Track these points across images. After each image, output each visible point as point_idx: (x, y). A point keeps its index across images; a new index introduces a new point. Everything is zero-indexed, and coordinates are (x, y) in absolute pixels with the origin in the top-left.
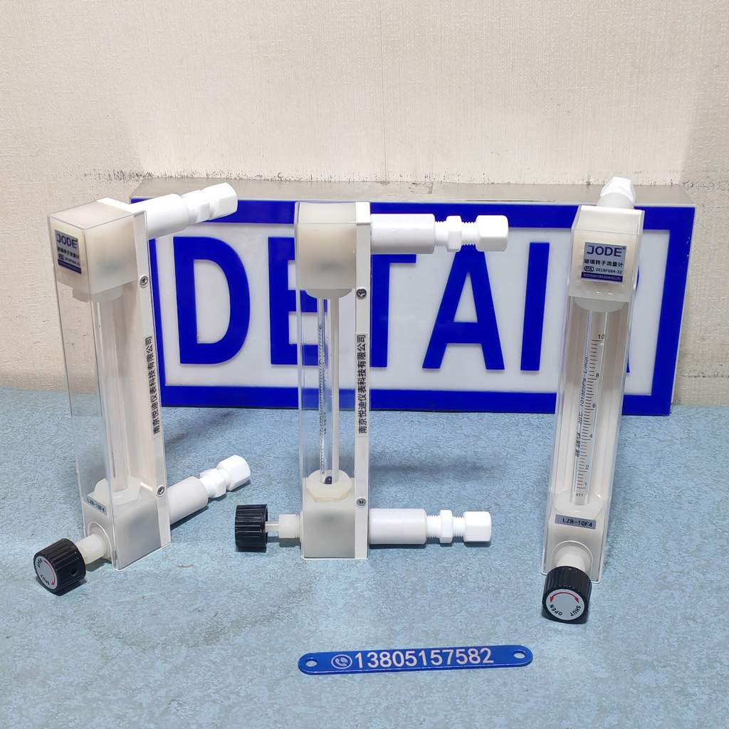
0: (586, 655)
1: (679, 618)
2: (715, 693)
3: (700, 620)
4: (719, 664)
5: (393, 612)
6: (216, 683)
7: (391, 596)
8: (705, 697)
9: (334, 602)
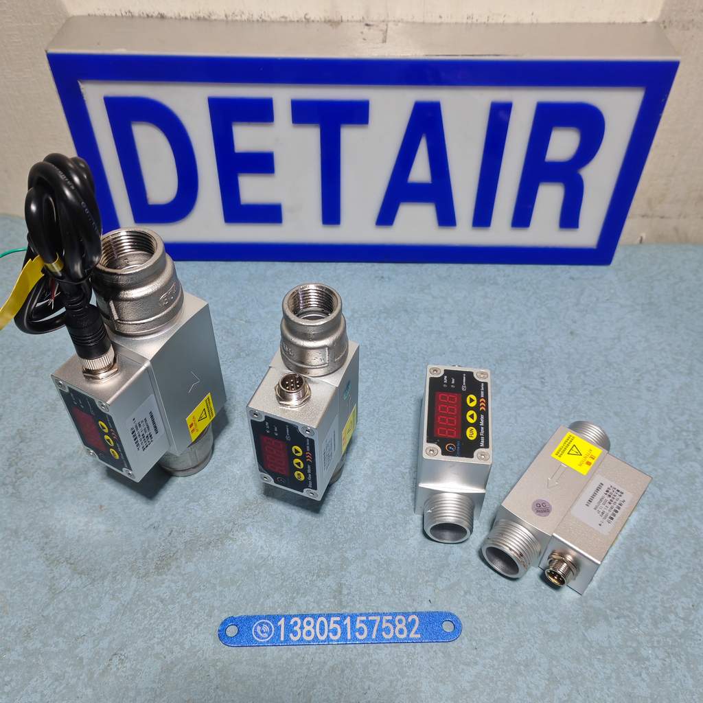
0: (538, 600)
1: (634, 550)
2: (669, 657)
3: (655, 553)
4: (673, 616)
5: (347, 533)
6: (161, 627)
7: (347, 511)
8: (658, 663)
9: (289, 518)
